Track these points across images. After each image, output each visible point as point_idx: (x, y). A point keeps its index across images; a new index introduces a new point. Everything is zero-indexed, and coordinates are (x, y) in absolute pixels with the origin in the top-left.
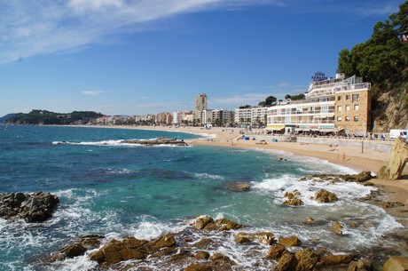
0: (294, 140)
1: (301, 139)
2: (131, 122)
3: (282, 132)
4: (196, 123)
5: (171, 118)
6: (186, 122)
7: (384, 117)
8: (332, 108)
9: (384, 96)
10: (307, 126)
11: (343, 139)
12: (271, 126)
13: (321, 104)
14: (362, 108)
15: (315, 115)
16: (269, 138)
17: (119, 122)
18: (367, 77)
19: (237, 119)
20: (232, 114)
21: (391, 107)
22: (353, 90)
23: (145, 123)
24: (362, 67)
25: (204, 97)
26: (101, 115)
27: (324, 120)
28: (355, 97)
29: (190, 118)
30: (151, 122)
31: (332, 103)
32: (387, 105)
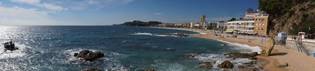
0: (236, 37)
1: (239, 36)
2: (173, 26)
3: (232, 33)
4: (200, 28)
5: (190, 25)
6: (196, 27)
7: (274, 29)
8: (253, 24)
9: (275, 20)
10: (243, 31)
11: (256, 37)
12: (228, 30)
13: (249, 21)
14: (265, 25)
15: (246, 26)
16: (225, 35)
17: (168, 26)
18: (268, 12)
19: (218, 27)
20: (216, 25)
21: (276, 25)
22: (262, 17)
23: (179, 27)
24: (267, 7)
25: (204, 17)
26: (161, 23)
27: (250, 29)
28: (263, 19)
29: (198, 25)
30: (181, 26)
31: (253, 21)
32: (275, 24)
